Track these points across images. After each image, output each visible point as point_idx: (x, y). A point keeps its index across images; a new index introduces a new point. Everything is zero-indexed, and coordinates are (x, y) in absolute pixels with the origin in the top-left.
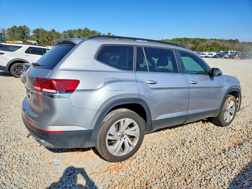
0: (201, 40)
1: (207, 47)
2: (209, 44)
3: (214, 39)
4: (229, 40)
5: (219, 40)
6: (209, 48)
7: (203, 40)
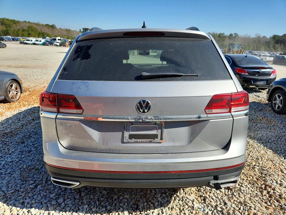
0: (12, 21)
1: (23, 30)
2: (24, 27)
3: (28, 22)
4: (46, 25)
5: (35, 24)
6: (27, 33)
7: (14, 22)
